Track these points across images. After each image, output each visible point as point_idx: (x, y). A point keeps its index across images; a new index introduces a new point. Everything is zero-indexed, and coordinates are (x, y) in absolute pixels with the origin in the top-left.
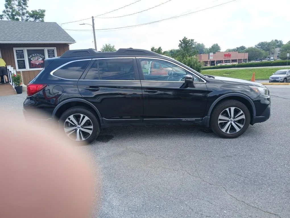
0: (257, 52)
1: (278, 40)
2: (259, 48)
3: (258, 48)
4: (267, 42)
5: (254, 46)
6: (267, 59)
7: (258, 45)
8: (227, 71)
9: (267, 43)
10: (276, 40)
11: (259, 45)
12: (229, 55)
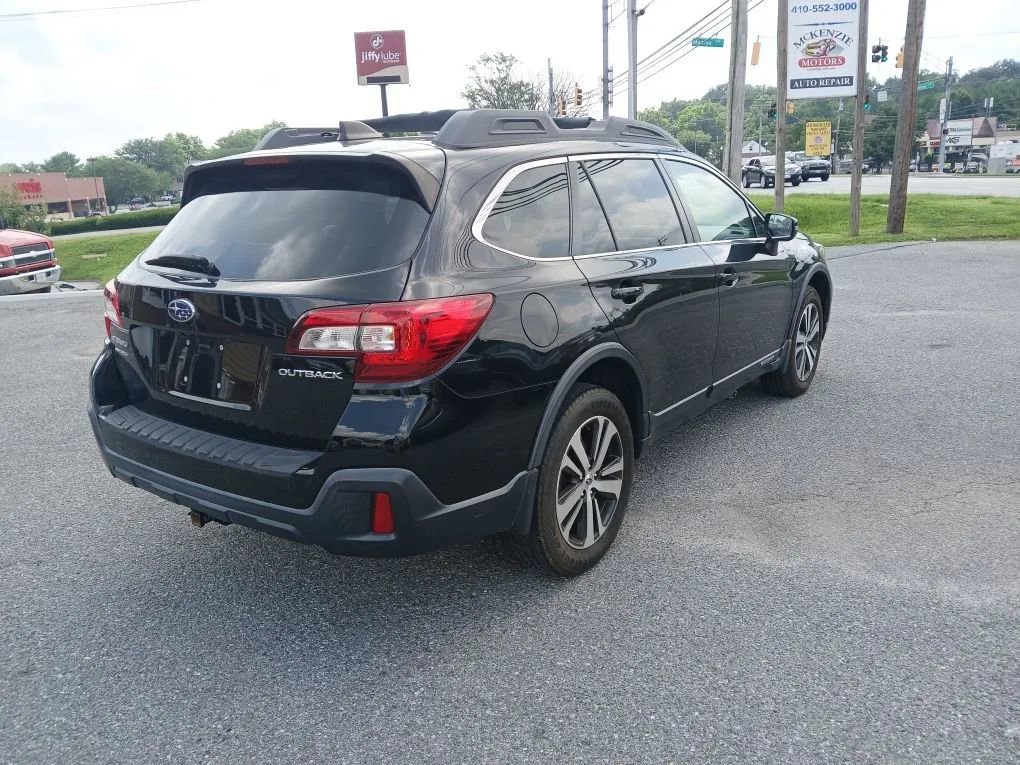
0: (134, 173)
1: (189, 134)
2: (132, 160)
3: (127, 159)
4: (155, 140)
5: (111, 154)
6: (167, 198)
7: (126, 149)
8: (93, 245)
9: (155, 144)
10: (180, 136)
11: (130, 149)
12: (33, 187)
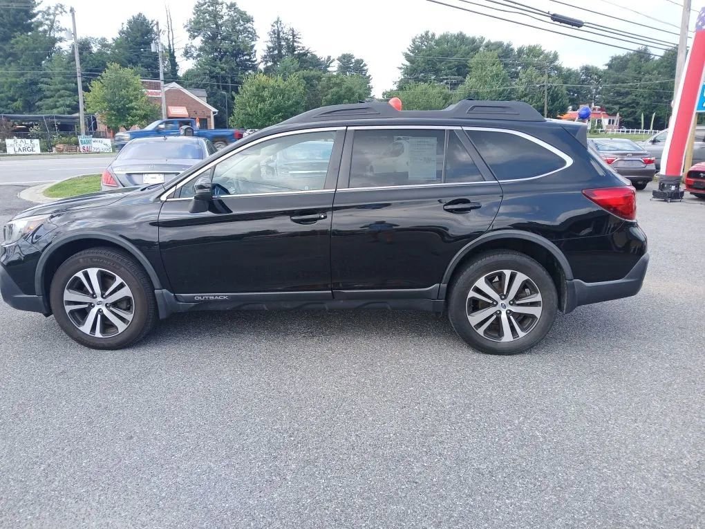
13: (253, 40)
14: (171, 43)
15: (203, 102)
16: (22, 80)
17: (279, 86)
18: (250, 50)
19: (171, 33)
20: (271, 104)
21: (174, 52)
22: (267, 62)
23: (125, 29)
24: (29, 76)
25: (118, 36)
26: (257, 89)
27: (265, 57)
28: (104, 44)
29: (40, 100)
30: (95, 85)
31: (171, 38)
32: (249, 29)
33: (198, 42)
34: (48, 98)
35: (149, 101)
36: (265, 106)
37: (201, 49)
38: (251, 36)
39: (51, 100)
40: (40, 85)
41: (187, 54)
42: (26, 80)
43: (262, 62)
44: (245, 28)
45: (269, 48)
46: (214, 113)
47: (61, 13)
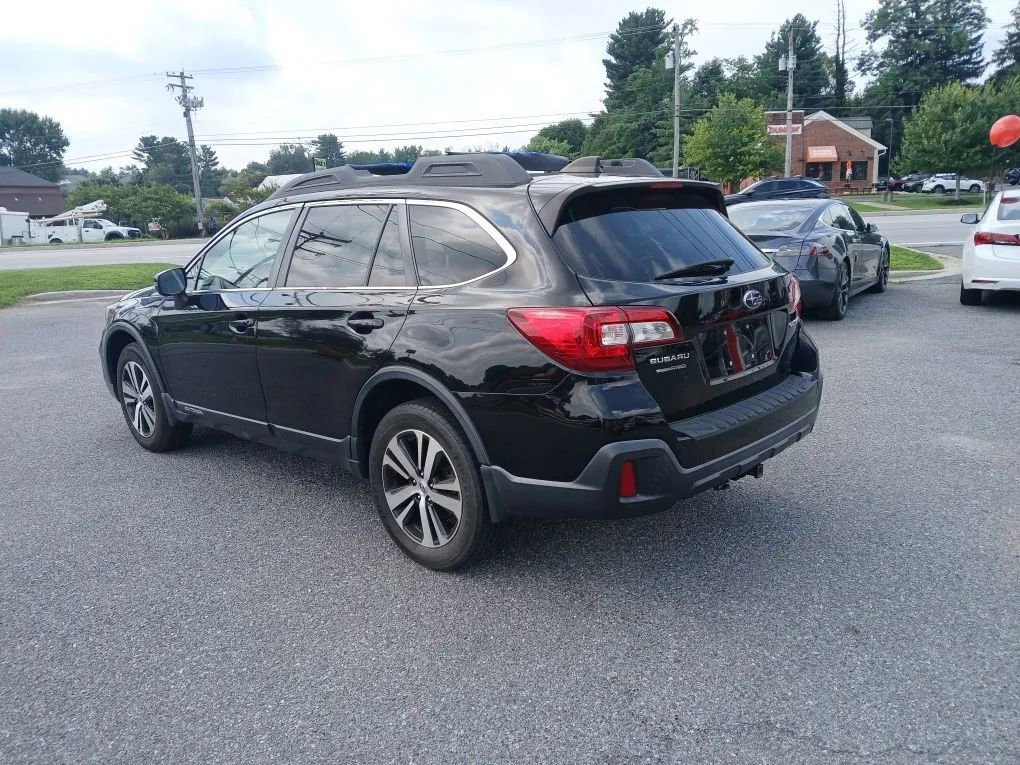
13: (980, 28)
14: (841, 51)
15: (865, 137)
16: (634, 125)
17: (983, 101)
18: (973, 46)
19: (842, 36)
20: (963, 132)
21: (843, 64)
22: (1004, 60)
23: (776, 40)
24: (642, 121)
25: (765, 51)
26: (945, 110)
27: (1002, 52)
28: (742, 66)
29: (653, 149)
30: (700, 126)
31: (841, 44)
32: (973, 11)
33: (882, 44)
34: (662, 146)
35: (771, 142)
36: (953, 136)
37: (886, 55)
38: (976, 21)
39: (665, 148)
40: (653, 130)
41: (863, 65)
42: (639, 125)
43: (994, 61)
44: (968, 10)
45: (1011, 36)
46: (880, 152)
47: (691, 31)
